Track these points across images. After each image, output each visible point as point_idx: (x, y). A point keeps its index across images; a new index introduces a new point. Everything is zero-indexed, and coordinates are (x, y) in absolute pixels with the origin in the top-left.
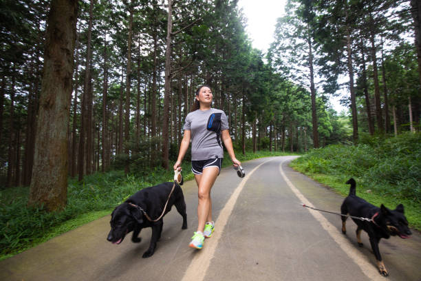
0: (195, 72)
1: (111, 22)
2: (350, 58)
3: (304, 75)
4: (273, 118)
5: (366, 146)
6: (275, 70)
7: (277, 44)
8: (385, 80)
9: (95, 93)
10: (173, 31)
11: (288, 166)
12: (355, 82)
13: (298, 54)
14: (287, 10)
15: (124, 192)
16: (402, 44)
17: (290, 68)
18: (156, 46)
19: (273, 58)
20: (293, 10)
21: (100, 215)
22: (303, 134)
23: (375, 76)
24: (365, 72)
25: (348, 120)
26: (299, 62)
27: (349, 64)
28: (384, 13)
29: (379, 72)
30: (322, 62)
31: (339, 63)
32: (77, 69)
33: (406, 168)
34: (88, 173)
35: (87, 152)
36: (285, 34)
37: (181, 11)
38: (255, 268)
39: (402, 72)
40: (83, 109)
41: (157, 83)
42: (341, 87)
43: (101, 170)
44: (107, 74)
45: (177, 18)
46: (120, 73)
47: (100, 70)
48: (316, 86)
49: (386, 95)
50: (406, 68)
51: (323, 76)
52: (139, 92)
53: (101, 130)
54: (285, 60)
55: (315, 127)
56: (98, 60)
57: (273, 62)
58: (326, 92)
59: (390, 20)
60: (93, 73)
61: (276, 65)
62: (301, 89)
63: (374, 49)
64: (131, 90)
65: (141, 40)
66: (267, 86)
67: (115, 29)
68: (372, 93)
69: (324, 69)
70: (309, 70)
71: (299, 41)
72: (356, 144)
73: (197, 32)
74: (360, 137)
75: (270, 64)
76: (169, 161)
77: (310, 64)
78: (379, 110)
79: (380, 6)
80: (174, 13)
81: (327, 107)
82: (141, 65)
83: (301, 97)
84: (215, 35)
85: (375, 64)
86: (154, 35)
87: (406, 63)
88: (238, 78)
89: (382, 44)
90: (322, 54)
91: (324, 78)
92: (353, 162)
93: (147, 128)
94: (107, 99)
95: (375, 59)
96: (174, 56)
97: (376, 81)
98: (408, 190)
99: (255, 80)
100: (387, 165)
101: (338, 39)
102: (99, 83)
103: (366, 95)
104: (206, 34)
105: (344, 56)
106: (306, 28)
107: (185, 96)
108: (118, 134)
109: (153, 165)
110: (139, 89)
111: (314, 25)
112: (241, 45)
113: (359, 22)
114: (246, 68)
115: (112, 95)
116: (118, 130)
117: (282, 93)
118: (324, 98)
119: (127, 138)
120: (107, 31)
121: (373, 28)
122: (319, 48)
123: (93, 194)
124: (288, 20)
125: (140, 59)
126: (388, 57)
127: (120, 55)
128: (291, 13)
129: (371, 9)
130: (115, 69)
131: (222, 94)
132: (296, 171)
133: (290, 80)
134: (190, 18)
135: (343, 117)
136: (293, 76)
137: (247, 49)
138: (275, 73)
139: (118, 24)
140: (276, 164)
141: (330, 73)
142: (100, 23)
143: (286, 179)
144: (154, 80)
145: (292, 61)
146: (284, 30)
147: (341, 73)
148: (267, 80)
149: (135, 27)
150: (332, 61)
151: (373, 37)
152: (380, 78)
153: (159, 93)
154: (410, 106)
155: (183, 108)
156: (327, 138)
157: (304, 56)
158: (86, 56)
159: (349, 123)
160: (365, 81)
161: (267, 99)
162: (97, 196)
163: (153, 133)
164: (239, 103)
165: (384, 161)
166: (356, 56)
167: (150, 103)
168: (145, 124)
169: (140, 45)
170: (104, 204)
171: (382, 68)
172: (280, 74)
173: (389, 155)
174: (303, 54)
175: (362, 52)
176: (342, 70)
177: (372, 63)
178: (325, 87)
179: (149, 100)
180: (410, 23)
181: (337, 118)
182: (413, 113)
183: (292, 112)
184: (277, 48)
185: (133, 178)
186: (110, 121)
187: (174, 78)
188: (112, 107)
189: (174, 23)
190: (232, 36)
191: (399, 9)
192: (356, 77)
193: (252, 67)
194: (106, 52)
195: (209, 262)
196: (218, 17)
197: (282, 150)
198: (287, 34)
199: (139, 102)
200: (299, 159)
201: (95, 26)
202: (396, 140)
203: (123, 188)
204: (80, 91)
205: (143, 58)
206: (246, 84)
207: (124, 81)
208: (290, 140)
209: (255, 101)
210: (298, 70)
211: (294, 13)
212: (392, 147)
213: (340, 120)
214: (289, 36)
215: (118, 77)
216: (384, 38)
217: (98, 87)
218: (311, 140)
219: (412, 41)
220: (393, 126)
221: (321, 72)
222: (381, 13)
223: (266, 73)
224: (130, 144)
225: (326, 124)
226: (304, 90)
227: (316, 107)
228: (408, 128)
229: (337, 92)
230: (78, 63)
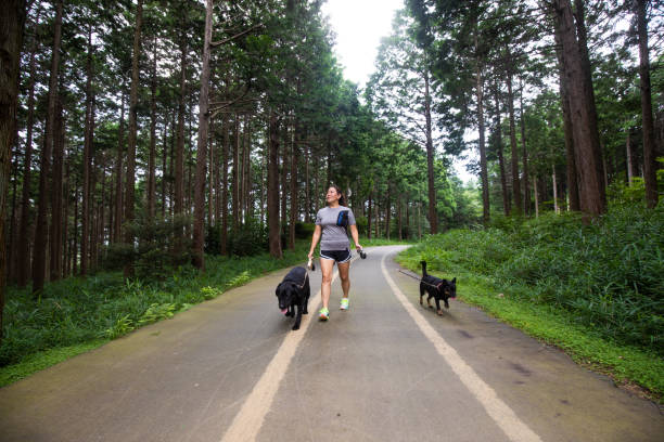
0: (253, 110)
1: (100, 11)
2: (480, 105)
3: (419, 126)
4: (373, 188)
5: (499, 232)
6: (377, 115)
7: (379, 76)
8: (524, 140)
9: (70, 134)
10: (214, 39)
11: (394, 261)
12: (486, 139)
13: (410, 94)
14: (394, 27)
15: (120, 310)
16: (545, 92)
17: (398, 115)
18: (184, 63)
19: (374, 98)
20: (404, 28)
21: (71, 353)
22: (417, 213)
23: (512, 134)
24: (499, 127)
25: (477, 194)
26: (411, 106)
27: (479, 113)
28: (524, 47)
29: (517, 128)
30: (443, 108)
31: (466, 111)
32: (32, 89)
33: (546, 262)
34: (54, 278)
35: (52, 241)
36: (392, 62)
37: (229, 9)
38: (335, 422)
39: (545, 129)
40: (44, 162)
41: (187, 124)
42: (468, 146)
43: (79, 272)
44: (92, 103)
45: (221, 19)
46: (119, 103)
47: (79, 96)
48: (434, 144)
49: (525, 162)
50: (550, 125)
51: (444, 129)
52: (154, 138)
53: (81, 200)
54: (391, 102)
55: (433, 202)
56: (75, 77)
57: (374, 104)
58: (448, 152)
59: (531, 58)
60: (66, 99)
61: (378, 108)
62: (414, 146)
63: (511, 96)
64: (139, 133)
65: (158, 50)
66: (365, 139)
67: (109, 26)
68: (508, 156)
69: (445, 118)
70: (425, 119)
71: (412, 75)
72: (486, 228)
73: (255, 46)
74: (493, 218)
75: (369, 105)
76: (206, 255)
77: (426, 110)
78: (517, 182)
79: (520, 37)
80: (217, 9)
81: (449, 175)
82: (158, 93)
83: (413, 157)
84: (284, 54)
85: (512, 116)
86: (183, 43)
87: (550, 119)
88: (321, 124)
89: (521, 89)
90: (442, 97)
91: (445, 132)
92: (482, 254)
93: (168, 199)
94: (92, 147)
95: (512, 111)
96: (216, 82)
97: (514, 140)
98: (549, 292)
99: (346, 129)
100: (524, 258)
101: (464, 77)
102: (76, 118)
103: (501, 159)
104: (270, 51)
105: (472, 102)
106: (421, 56)
107: (235, 148)
108: (114, 209)
109: (177, 263)
110: (153, 133)
111: (432, 53)
112: (325, 73)
113: (491, 56)
114: (332, 109)
115: (103, 141)
116: (113, 201)
117: (386, 151)
118: (445, 160)
119: (130, 217)
120: (93, 28)
121: (510, 65)
122: (439, 88)
123: (58, 316)
124: (396, 42)
125: (155, 82)
126: (528, 108)
127: (119, 72)
128: (402, 32)
129: (508, 40)
130: (109, 95)
131: (296, 148)
132: (405, 267)
133: (398, 132)
134: (243, 21)
135: (471, 189)
136: (402, 127)
137: (335, 80)
138: (376, 120)
139: (115, 17)
140: (377, 258)
141: (454, 125)
142: (80, 12)
143: (390, 281)
144: (180, 119)
145: (401, 104)
146: (391, 56)
147: (468, 126)
148: (364, 131)
149: (148, 26)
150: (457, 107)
151: (510, 78)
152: (519, 136)
153: (189, 142)
154: (554, 176)
155: (230, 170)
156: (448, 219)
157: (418, 98)
158: (50, 68)
159: (478, 198)
160: (500, 139)
161: (365, 159)
162: (68, 319)
163: (177, 208)
164: (323, 164)
165: (521, 252)
166: (488, 103)
167: (172, 158)
168: (164, 193)
169: (156, 58)
170: (79, 333)
171: (521, 123)
172: (383, 123)
173: (527, 244)
174: (417, 94)
175: (496, 99)
176: (469, 122)
177: (508, 116)
178: (446, 145)
179: (172, 152)
180: (554, 65)
181: (463, 190)
182: (558, 186)
183: (400, 180)
184: (381, 82)
185: (139, 285)
186: (99, 186)
187: (216, 117)
188: (103, 162)
189: (218, 27)
190: (312, 58)
191: (541, 43)
192: (487, 133)
193: (342, 109)
194: (92, 63)
196: (289, 25)
197: (385, 236)
198: (395, 63)
199: (153, 154)
200: (410, 249)
201: (70, 17)
202: (536, 223)
203: (118, 303)
204: (38, 130)
205: (163, 80)
206: (333, 133)
207: (126, 117)
208: (397, 222)
209: (347, 162)
210: (409, 118)
211: (404, 33)
212: (532, 232)
213: (466, 193)
214: (397, 66)
215: (114, 109)
216: (523, 82)
217: (75, 125)
218: (427, 222)
219: (556, 89)
220: (533, 204)
221: (442, 123)
222: (519, 46)
223: (363, 119)
224: (136, 225)
225: (447, 198)
226: (417, 149)
227: (434, 175)
228: (552, 208)
229: (464, 153)
230: (34, 79)
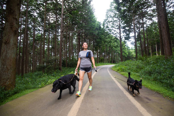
0: (74, 30)
1: (37, 7)
2: (134, 27)
3: (117, 33)
4: (105, 49)
5: (140, 61)
6: (106, 30)
7: (106, 20)
8: (147, 35)
9: (29, 38)
10: (64, 12)
11: (111, 69)
12: (136, 36)
13: (115, 24)
14: (110, 6)
15: (42, 81)
16: (153, 22)
17: (112, 30)
18: (57, 19)
19: (105, 26)
20: (113, 7)
21: (31, 91)
22: (117, 56)
23: (143, 34)
24: (140, 32)
25: (134, 51)
26: (115, 27)
27: (134, 29)
28: (147, 10)
29: (145, 32)
30: (124, 28)
31: (130, 28)
32: (21, 27)
33: (154, 69)
34: (26, 73)
35: (25, 63)
36: (110, 16)
37: (67, 4)
38: (97, 111)
39: (153, 32)
40: (24, 45)
41: (57, 34)
42: (131, 37)
43: (32, 71)
44: (35, 30)
45: (66, 7)
46: (41, 29)
47: (32, 28)
48: (122, 37)
49: (147, 41)
50: (155, 31)
51: (124, 33)
52: (49, 38)
53: (32, 54)
54: (110, 27)
55: (121, 53)
56: (31, 23)
57: (105, 27)
58: (126, 39)
59: (149, 13)
60: (29, 29)
61: (106, 28)
62: (116, 38)
63: (143, 24)
64: (46, 37)
65: (50, 16)
66: (103, 36)
67: (39, 11)
68: (143, 40)
69: (125, 30)
70: (119, 31)
71: (115, 19)
72: (137, 60)
73: (74, 13)
74: (138, 57)
75: (104, 28)
76: (62, 67)
77: (119, 28)
78: (145, 47)
79: (145, 7)
80: (64, 5)
81: (126, 46)
82: (50, 26)
83: (116, 41)
84: (82, 15)
85: (144, 29)
86: (56, 14)
87: (155, 29)
88: (91, 33)
89: (146, 21)
90: (124, 25)
91: (125, 34)
92: (136, 67)
93: (53, 53)
94: (35, 41)
95: (144, 27)
96: (64, 23)
97: (144, 36)
98: (156, 78)
99: (98, 34)
100: (148, 68)
101: (130, 19)
102: (31, 34)
103: (141, 41)
104: (78, 15)
105: (132, 26)
106: (118, 14)
107: (69, 40)
108: (40, 56)
109: (55, 69)
110: (49, 37)
111: (121, 13)
112: (92, 20)
113: (138, 13)
114: (94, 29)
115: (37, 39)
116: (40, 54)
117: (108, 40)
118: (125, 42)
119: (44, 57)
120: (35, 11)
121: (143, 15)
122: (123, 22)
123: (28, 82)
124: (111, 10)
125: (49, 24)
126: (148, 27)
127: (41, 22)
128: (112, 8)
129: (142, 8)
130: (38, 28)
131: (85, 39)
132: (114, 71)
133: (112, 34)
134: (71, 7)
135: (132, 49)
136: (113, 33)
137: (95, 21)
138: (106, 31)
139: (40, 8)
140: (106, 68)
141: (127, 32)
142: (32, 8)
143: (110, 74)
144: (56, 33)
145: (112, 27)
146: (110, 14)
147: (131, 32)
148: (102, 34)
149: (48, 10)
150: (128, 27)
152: (146, 35)
153: (58, 39)
154: (156, 45)
155: (68, 45)
156: (126, 58)
157: (117, 25)
158: (25, 22)
159: (134, 52)
160: (140, 35)
161: (103, 42)
162: (30, 83)
163: (55, 55)
164: (92, 43)
165: (147, 67)
166: (137, 26)
167: (54, 43)
168: (52, 52)
169: (50, 18)
170: (33, 86)
171: (146, 31)
172: (108, 32)
173: (149, 64)
174: (117, 24)
175: (139, 24)
176: (131, 31)
177: (143, 29)
178: (125, 38)
179: (54, 41)
180: (156, 14)
181: (130, 50)
182: (157, 48)
183: (112, 47)
184: (107, 21)
185: (46, 75)
186: (36, 50)
187: (64, 32)
188: (37, 44)
189: (65, 9)
190: (89, 16)
191: (152, 9)
192: (137, 34)
193: (97, 29)
194: (34, 20)
195: (78, 109)
196: (83, 8)
197: (108, 62)
198: (111, 16)
199: (49, 42)
200: (115, 66)
201: (30, 9)
202: (151, 59)
203: (41, 79)
204: (22, 37)
205: (51, 23)
206: (94, 35)
207: (43, 33)
208: (112, 58)
209: (98, 43)
210: (115, 31)
211: (113, 8)
212: (150, 61)
213: (131, 50)
214: (111, 17)
215: (40, 31)
216: (147, 19)
217: (31, 35)
218: (120, 58)
219: (156, 21)
220: (150, 53)
221: (124, 32)
222: (145, 10)
223: (102, 31)
224: (45, 60)
225: (125, 52)
226: (117, 39)
227: (122, 46)
228: (155, 54)
229: (130, 40)
230: (22, 24)
